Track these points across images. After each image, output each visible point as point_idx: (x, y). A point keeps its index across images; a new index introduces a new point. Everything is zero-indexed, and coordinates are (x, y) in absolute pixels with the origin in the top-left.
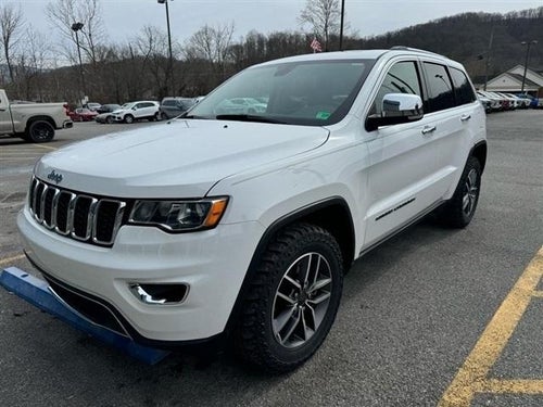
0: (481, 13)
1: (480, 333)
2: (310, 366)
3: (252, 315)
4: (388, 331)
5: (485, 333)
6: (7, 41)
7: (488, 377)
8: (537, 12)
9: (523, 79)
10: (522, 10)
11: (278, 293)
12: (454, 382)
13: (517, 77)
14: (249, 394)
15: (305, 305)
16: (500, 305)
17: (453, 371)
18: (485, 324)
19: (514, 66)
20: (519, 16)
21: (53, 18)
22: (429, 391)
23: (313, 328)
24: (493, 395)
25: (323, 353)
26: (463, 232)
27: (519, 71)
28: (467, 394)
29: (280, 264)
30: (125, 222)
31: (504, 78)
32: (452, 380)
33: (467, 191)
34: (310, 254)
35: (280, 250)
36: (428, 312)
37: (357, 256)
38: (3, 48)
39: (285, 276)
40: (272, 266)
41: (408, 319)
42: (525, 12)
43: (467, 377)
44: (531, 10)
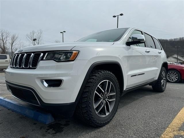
0: (161, 39)
1: (173, 118)
2: (108, 126)
3: (86, 97)
4: (138, 117)
5: (175, 118)
6: (12, 44)
7: (179, 130)
8: (179, 39)
9: (177, 59)
10: (174, 38)
11: (95, 92)
12: (165, 131)
13: (175, 58)
14: (83, 134)
15: (105, 101)
16: (179, 111)
17: (165, 129)
18: (175, 116)
19: (173, 55)
20: (173, 40)
21: (28, 38)
22: (156, 134)
23: (109, 111)
24: (182, 136)
25: (113, 122)
26: (162, 93)
27: (176, 56)
28: (171, 135)
29: (97, 80)
30: (42, 59)
31: (170, 58)
32: (164, 131)
33: (162, 79)
34: (108, 81)
35: (96, 75)
36: (152, 113)
37: (124, 89)
38: (11, 46)
39: (98, 86)
40: (93, 80)
41: (145, 114)
42: (175, 39)
43: (171, 130)
44: (177, 39)
